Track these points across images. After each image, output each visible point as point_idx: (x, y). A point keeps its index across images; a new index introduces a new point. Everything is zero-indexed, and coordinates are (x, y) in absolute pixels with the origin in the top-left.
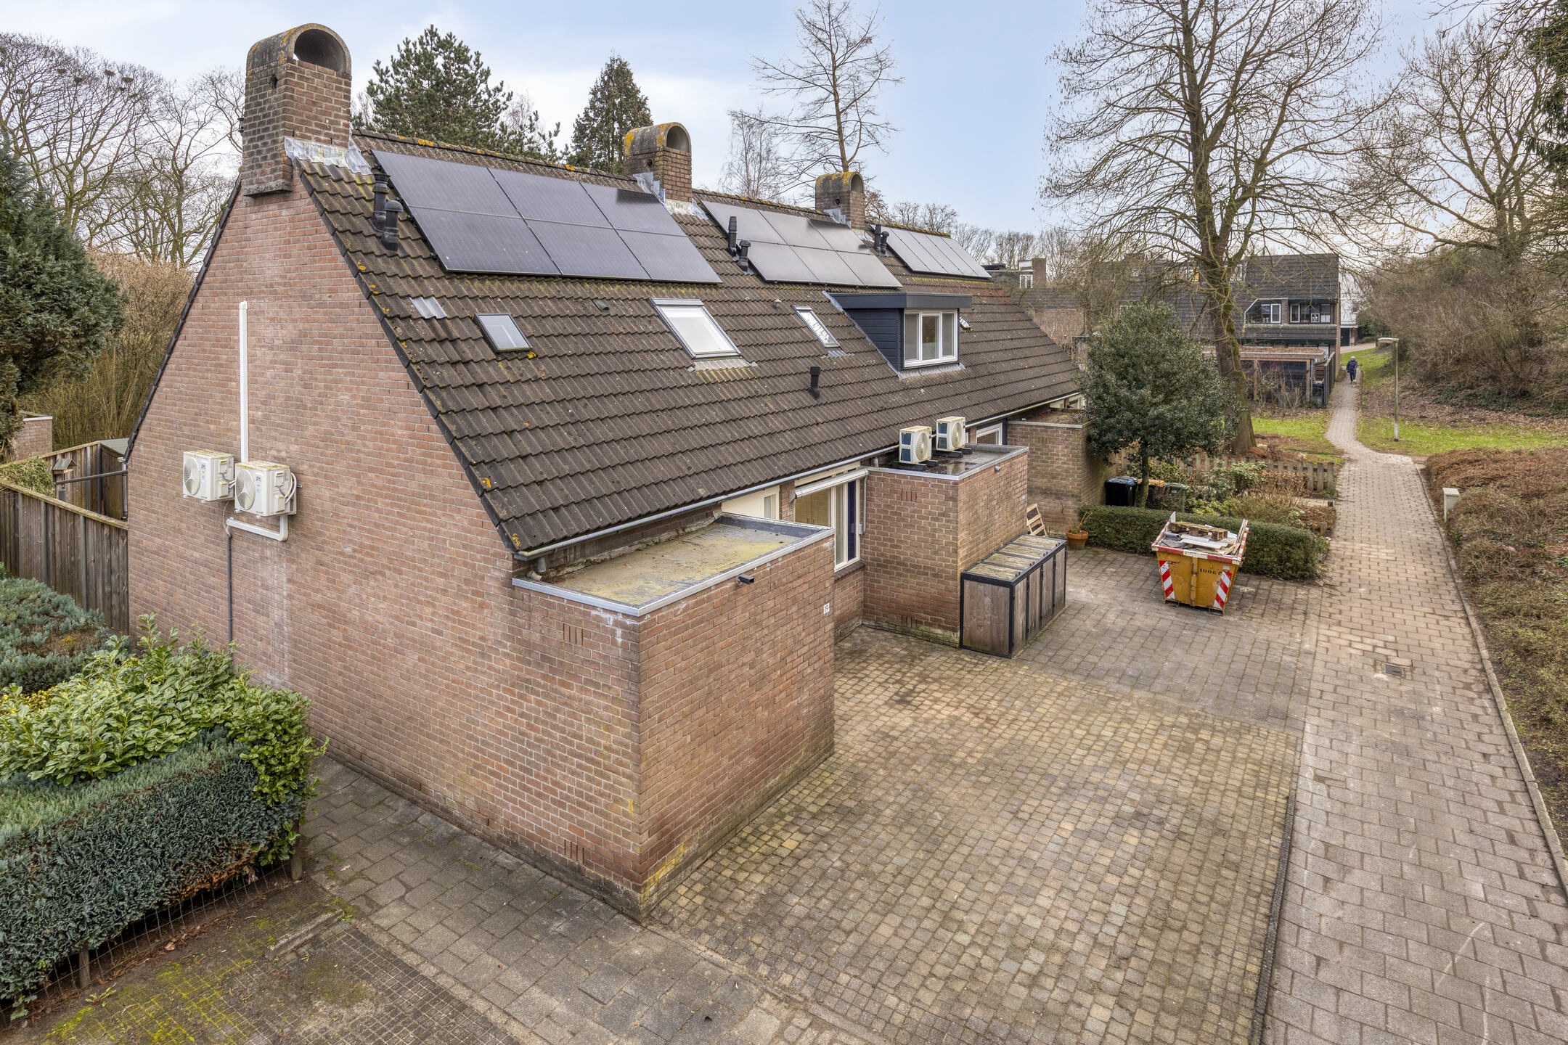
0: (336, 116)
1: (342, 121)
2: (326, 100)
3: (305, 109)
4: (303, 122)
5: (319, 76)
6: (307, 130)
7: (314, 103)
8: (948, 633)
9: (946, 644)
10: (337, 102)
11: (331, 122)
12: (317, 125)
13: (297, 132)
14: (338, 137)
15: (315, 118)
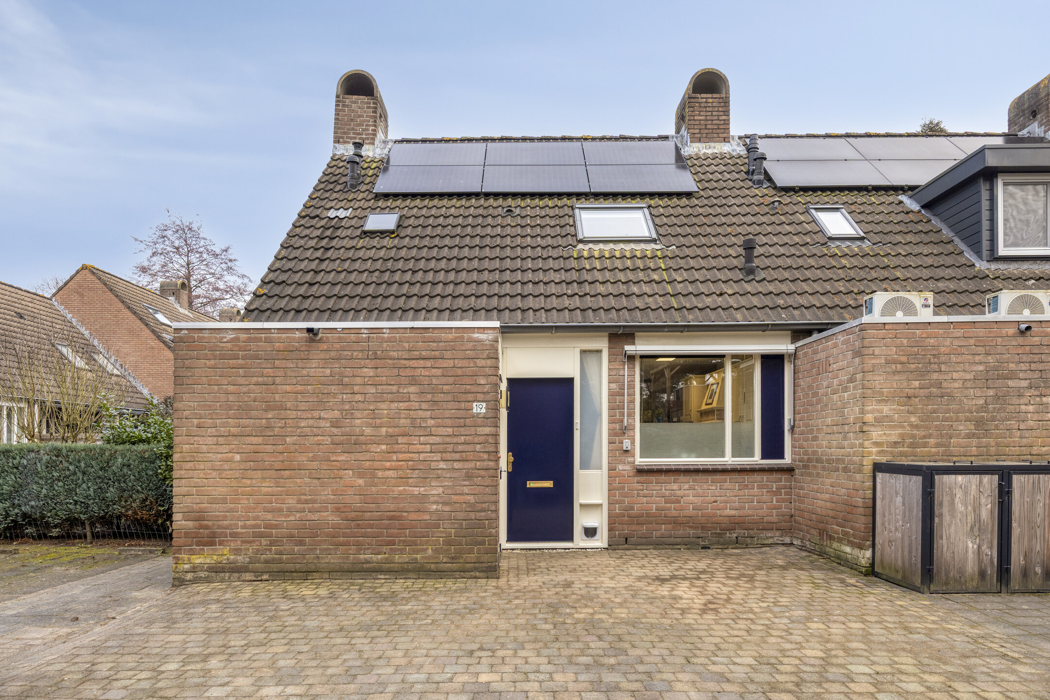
0: (367, 125)
1: (371, 128)
2: (360, 116)
3: (346, 125)
4: (345, 133)
5: (355, 102)
6: (348, 138)
7: (352, 120)
8: (856, 552)
9: (852, 566)
10: (367, 116)
11: (363, 130)
12: (354, 133)
13: (341, 140)
14: (368, 139)
15: (353, 129)
